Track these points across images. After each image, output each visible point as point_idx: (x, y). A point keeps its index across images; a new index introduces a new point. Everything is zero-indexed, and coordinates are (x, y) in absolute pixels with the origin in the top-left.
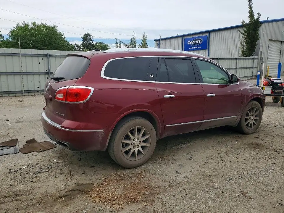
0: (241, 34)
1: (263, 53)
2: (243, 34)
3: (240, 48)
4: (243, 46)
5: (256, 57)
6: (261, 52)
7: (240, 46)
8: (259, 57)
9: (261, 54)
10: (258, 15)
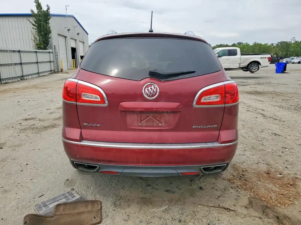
0: (31, 24)
1: (56, 47)
2: (34, 25)
3: (33, 41)
4: (36, 38)
5: (51, 51)
6: (54, 46)
7: (33, 38)
8: (53, 51)
9: (55, 48)
10: (48, 6)
